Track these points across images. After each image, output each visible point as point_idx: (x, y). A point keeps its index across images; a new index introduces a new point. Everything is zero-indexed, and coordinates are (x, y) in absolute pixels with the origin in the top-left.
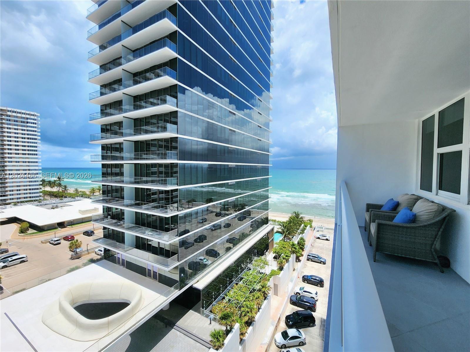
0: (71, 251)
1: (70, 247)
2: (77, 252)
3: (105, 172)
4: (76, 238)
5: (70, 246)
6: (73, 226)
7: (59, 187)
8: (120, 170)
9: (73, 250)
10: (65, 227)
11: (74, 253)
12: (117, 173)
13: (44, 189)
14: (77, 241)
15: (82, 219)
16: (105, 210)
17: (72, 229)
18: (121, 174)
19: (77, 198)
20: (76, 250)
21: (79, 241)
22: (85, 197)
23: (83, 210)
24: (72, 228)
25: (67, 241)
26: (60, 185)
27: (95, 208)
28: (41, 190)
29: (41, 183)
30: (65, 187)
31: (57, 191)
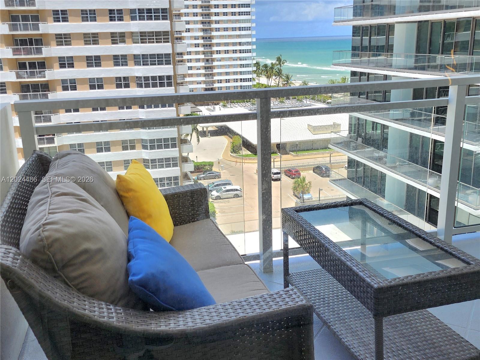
0: (296, 196)
1: (295, 189)
2: (303, 200)
3: (358, 44)
4: (303, 174)
5: (295, 187)
6: (300, 153)
7: (278, 78)
8: (388, 39)
9: (298, 196)
10: (287, 153)
11: (299, 200)
12: (381, 46)
13: (258, 81)
14: (304, 179)
15: (313, 142)
16: (353, 128)
17: (297, 158)
18: (388, 48)
19: (305, 101)
20: (303, 196)
21: (307, 182)
22: (318, 100)
23: (314, 124)
24: (297, 156)
25: (289, 177)
26: (279, 73)
27: (334, 123)
28: (255, 83)
29: (255, 69)
30: (288, 78)
31: (275, 85)
